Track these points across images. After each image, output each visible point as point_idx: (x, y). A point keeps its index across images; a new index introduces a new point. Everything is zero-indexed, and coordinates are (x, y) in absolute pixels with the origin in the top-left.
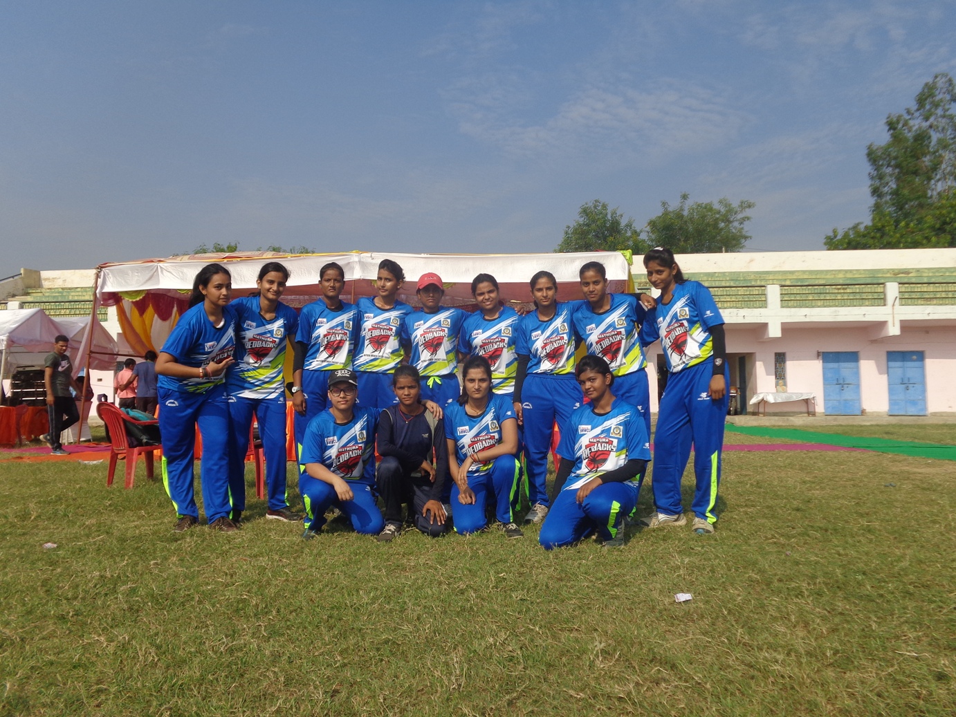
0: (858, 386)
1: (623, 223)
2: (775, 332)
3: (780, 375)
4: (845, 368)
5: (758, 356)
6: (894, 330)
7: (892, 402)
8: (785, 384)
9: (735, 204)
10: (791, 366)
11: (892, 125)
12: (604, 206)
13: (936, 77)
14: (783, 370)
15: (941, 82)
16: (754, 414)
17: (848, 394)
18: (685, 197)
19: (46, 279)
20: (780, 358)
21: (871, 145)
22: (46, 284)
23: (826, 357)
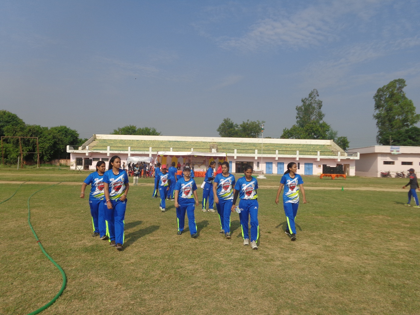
0: (272, 168)
1: (234, 124)
2: (256, 158)
3: (258, 166)
4: (270, 165)
5: (254, 162)
6: (277, 159)
7: (278, 172)
8: (259, 168)
9: (261, 122)
10: (260, 165)
11: (303, 101)
12: (230, 119)
13: (314, 90)
14: (259, 165)
15: (315, 91)
16: (253, 173)
17: (270, 170)
18: (248, 120)
19: (98, 136)
20: (258, 163)
21: (297, 106)
22: (97, 138)
23: (267, 163)
